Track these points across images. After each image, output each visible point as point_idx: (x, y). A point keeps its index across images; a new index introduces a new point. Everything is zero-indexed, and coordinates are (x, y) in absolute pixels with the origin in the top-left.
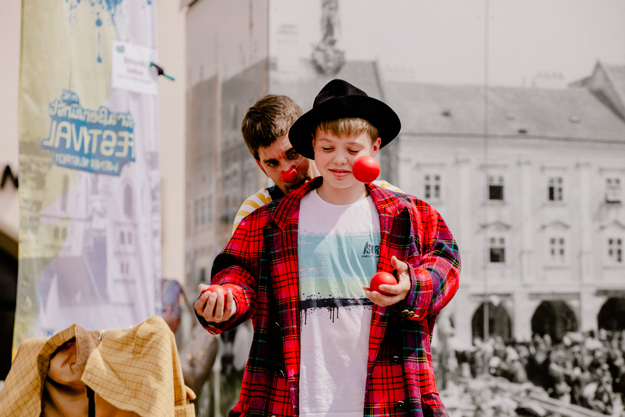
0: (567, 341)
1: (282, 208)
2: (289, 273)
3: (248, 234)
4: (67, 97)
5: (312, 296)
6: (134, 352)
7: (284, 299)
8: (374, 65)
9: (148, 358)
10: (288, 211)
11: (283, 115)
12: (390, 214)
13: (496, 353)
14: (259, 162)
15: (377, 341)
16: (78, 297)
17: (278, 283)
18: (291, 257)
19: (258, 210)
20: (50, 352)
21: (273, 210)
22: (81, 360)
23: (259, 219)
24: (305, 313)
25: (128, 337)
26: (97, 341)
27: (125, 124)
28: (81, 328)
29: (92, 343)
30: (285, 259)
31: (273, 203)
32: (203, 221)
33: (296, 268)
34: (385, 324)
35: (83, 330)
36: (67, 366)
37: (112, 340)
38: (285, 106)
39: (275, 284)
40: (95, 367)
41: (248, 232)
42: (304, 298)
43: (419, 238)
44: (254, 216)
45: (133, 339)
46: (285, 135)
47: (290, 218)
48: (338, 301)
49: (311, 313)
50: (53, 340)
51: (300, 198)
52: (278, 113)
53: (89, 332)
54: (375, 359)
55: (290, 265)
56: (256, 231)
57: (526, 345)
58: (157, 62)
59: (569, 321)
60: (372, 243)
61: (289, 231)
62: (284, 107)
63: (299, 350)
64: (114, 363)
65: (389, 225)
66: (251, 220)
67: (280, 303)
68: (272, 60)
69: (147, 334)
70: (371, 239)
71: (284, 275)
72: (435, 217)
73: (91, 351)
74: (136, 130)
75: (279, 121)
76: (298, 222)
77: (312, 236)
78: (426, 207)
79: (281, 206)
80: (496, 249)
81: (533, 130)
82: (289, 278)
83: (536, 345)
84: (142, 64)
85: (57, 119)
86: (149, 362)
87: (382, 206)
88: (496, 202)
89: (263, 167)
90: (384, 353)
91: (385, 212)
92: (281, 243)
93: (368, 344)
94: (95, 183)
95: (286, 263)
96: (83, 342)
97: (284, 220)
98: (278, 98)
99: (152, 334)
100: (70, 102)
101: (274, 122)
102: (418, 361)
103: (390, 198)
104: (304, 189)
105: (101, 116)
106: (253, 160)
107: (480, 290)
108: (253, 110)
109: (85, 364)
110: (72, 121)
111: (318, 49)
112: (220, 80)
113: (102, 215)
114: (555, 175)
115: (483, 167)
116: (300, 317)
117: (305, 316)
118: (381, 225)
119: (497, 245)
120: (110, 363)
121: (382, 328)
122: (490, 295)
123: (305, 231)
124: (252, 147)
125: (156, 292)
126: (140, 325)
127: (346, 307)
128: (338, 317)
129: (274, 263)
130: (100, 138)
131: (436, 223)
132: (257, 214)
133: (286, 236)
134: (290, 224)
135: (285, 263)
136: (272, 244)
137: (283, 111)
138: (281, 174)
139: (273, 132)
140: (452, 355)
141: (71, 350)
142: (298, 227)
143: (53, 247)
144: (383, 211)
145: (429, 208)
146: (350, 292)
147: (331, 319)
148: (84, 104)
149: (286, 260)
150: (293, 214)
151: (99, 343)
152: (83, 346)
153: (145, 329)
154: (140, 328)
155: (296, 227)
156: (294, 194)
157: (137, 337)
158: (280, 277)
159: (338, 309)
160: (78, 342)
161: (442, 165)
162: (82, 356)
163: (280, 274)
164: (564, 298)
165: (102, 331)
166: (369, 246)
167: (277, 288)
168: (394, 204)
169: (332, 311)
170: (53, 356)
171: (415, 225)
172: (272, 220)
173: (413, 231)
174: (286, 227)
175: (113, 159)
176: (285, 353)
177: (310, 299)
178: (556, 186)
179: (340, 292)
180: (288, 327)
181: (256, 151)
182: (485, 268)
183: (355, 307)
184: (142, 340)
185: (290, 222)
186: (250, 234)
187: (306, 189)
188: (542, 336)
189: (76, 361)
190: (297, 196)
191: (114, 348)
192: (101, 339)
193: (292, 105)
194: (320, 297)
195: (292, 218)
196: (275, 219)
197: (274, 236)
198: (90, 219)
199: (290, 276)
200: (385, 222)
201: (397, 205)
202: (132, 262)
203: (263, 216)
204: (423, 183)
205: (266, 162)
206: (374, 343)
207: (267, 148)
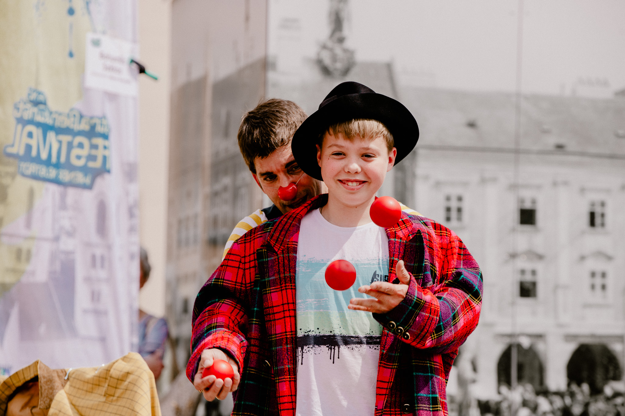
0: (608, 390)
1: (280, 228)
2: (286, 304)
3: (243, 261)
4: (34, 96)
5: (310, 331)
6: (107, 394)
7: (278, 334)
8: (389, 67)
9: (122, 402)
10: (286, 232)
11: (285, 122)
12: (401, 239)
13: (525, 404)
14: (255, 175)
15: (385, 385)
16: (42, 329)
17: (271, 315)
18: (289, 286)
19: (252, 231)
20: (8, 393)
21: (269, 230)
22: (44, 402)
23: (253, 241)
24: (301, 351)
25: (99, 377)
26: (63, 381)
27: (99, 129)
28: (45, 366)
29: (58, 383)
30: (281, 287)
31: (269, 222)
32: (187, 243)
33: (294, 298)
34: (395, 365)
35: (47, 369)
36: (28, 410)
37: (81, 380)
38: (289, 112)
39: (268, 316)
40: (60, 411)
41: (243, 257)
42: (301, 333)
43: (435, 267)
44: (247, 238)
45: (106, 379)
46: (286, 145)
47: (288, 240)
48: (339, 338)
49: (309, 351)
50: (11, 379)
51: (300, 218)
52: (280, 119)
53: (54, 371)
54: (383, 406)
55: (287, 295)
56: (251, 256)
57: (560, 394)
58: (138, 59)
59: (611, 368)
60: (382, 272)
61: (287, 255)
62: (288, 114)
63: (295, 394)
64: (83, 407)
65: (400, 251)
66: (245, 243)
67: (274, 338)
68: (270, 59)
69: (122, 373)
70: (380, 268)
71: (279, 306)
72: (456, 244)
73: (57, 393)
74: (113, 137)
75: (280, 129)
76: (297, 245)
77: (312, 262)
78: (446, 232)
79: (278, 225)
80: (527, 282)
81: (572, 145)
82: (285, 310)
83: (572, 395)
84: (121, 60)
85: (23, 122)
86: (124, 407)
87: (391, 230)
88: (527, 228)
89: (259, 181)
90: (393, 400)
91: (395, 236)
92: (277, 269)
93: (375, 389)
94: (63, 197)
95: (282, 292)
96: (46, 382)
97: (281, 242)
98: (281, 103)
99: (128, 373)
100: (36, 103)
101: (274, 130)
102: (431, 409)
103: (402, 220)
104: (306, 207)
105: (72, 119)
106: (248, 174)
107: (507, 329)
108: (252, 115)
109: (48, 407)
110: (38, 125)
111: (324, 47)
112: (211, 81)
113: (71, 234)
114: (597, 197)
115: (514, 187)
116: (296, 356)
117: (301, 355)
118: (389, 251)
119: (528, 278)
120: (78, 406)
121: (392, 370)
122: (519, 335)
123: (305, 256)
124: (247, 157)
125: (132, 324)
126: (114, 363)
127: (349, 346)
128: (339, 357)
129: (268, 292)
130: (70, 146)
131: (456, 251)
132: (251, 236)
133: (282, 261)
134: (288, 247)
135: (280, 292)
136: (266, 270)
137: (286, 118)
138: (279, 190)
139: (272, 141)
140: (474, 404)
141: (32, 391)
142: (297, 251)
143: (14, 271)
144: (393, 235)
145: (450, 233)
146: (353, 329)
147: (331, 359)
148: (52, 105)
149: (283, 288)
150: (292, 235)
151: (66, 383)
152: (47, 387)
153: (121, 367)
154: (114, 367)
155: (295, 251)
156: (294, 213)
157: (111, 377)
158: (275, 308)
159: (339, 348)
160: (41, 382)
161: (465, 184)
162: (45, 399)
163: (274, 305)
164: (604, 341)
165: (70, 370)
166: (377, 276)
167: (271, 321)
168: (407, 227)
169: (333, 350)
170: (10, 398)
171: (431, 251)
172: (268, 241)
173: (428, 258)
174: (283, 251)
175: (85, 170)
176: (279, 397)
177: (308, 335)
178: (598, 210)
179: (342, 328)
180: (283, 367)
181: (251, 161)
182: (513, 304)
183: (359, 346)
184: (116, 380)
185: (288, 244)
186: (245, 259)
187: (308, 207)
188: (579, 384)
189: (38, 404)
190: (297, 215)
191: (83, 390)
192: (68, 379)
193: (297, 112)
194: (320, 333)
195: (290, 240)
196: (271, 241)
197: (269, 260)
198: (56, 239)
199: (286, 307)
200: (394, 248)
201: (409, 229)
202: (105, 289)
203: (258, 237)
204: (443, 204)
205: (262, 175)
206: (382, 388)
207: (264, 159)
